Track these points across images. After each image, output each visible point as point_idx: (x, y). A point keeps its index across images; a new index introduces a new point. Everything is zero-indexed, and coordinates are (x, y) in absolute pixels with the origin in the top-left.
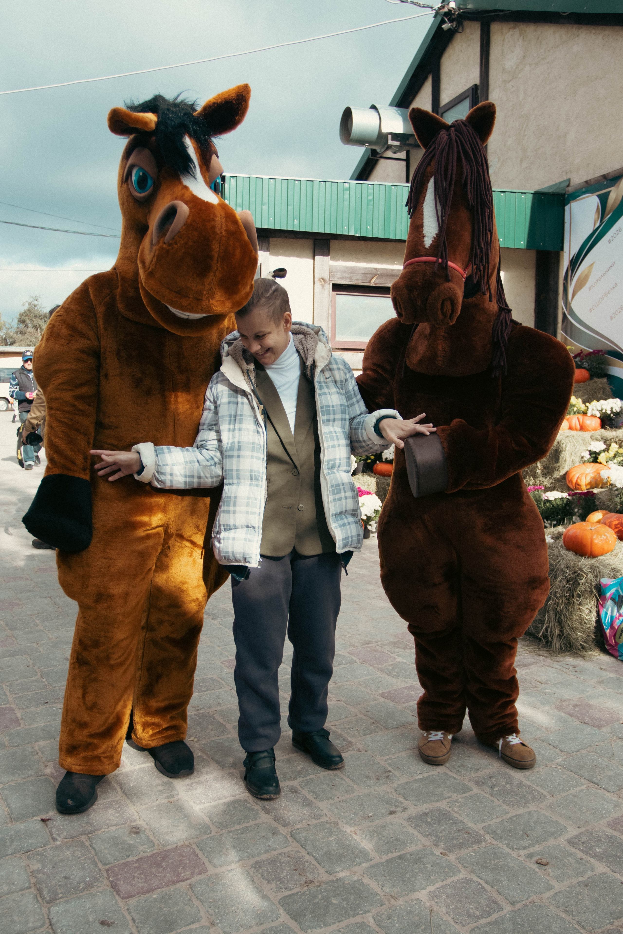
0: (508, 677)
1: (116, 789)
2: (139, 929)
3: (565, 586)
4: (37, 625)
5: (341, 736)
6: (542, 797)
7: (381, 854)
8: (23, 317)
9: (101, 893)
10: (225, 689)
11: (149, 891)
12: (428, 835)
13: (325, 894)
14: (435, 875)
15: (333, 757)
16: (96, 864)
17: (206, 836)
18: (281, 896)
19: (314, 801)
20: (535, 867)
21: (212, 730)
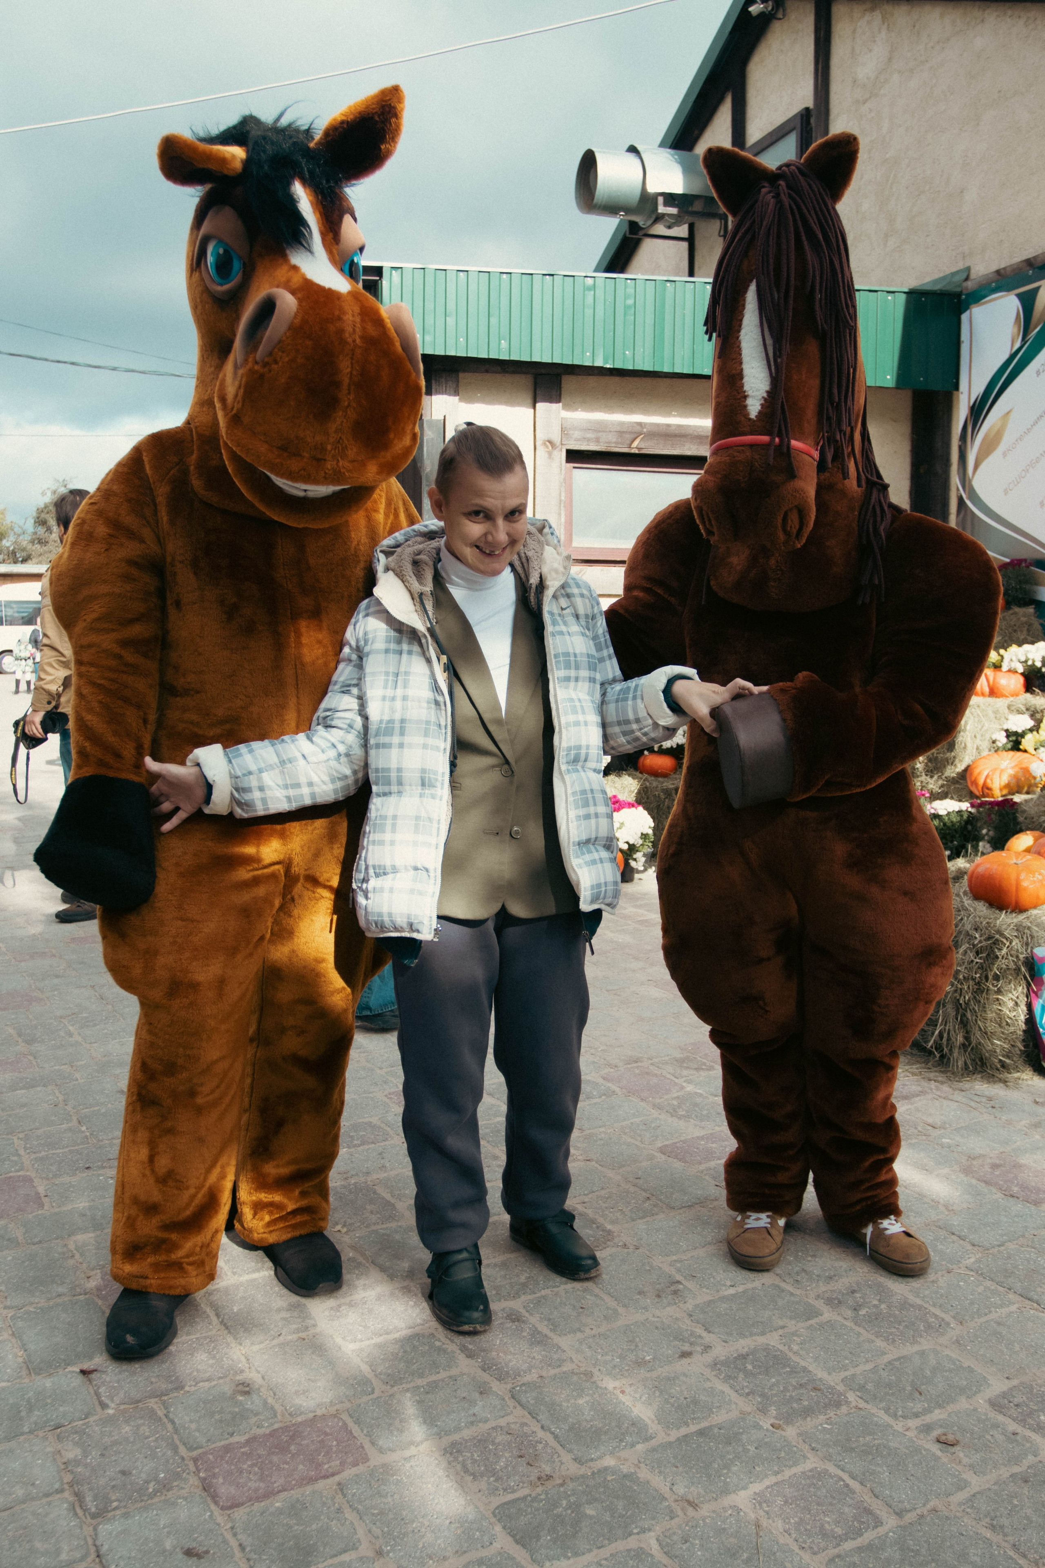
0: (881, 1119)
1: (208, 1316)
2: (252, 1563)
3: (972, 961)
4: (71, 1035)
5: (593, 1221)
6: (943, 1325)
7: (668, 1427)
8: (43, 515)
9: (185, 1499)
10: (392, 1142)
11: (267, 1495)
12: (748, 1394)
13: (573, 1499)
14: (763, 1464)
15: (581, 1258)
16: (175, 1450)
17: (365, 1399)
18: (498, 1504)
19: (551, 1334)
20: (935, 1448)
21: (372, 1212)
